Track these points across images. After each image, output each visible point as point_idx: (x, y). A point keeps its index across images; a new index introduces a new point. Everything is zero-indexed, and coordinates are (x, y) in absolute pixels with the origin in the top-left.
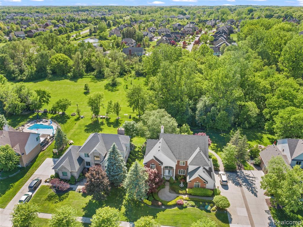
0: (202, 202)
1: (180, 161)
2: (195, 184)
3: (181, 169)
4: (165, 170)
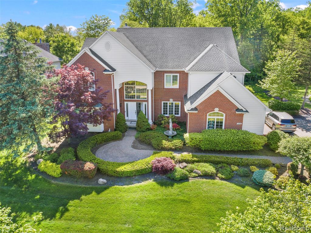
0: (238, 166)
1: (165, 74)
2: (208, 117)
3: (169, 99)
4: (127, 102)
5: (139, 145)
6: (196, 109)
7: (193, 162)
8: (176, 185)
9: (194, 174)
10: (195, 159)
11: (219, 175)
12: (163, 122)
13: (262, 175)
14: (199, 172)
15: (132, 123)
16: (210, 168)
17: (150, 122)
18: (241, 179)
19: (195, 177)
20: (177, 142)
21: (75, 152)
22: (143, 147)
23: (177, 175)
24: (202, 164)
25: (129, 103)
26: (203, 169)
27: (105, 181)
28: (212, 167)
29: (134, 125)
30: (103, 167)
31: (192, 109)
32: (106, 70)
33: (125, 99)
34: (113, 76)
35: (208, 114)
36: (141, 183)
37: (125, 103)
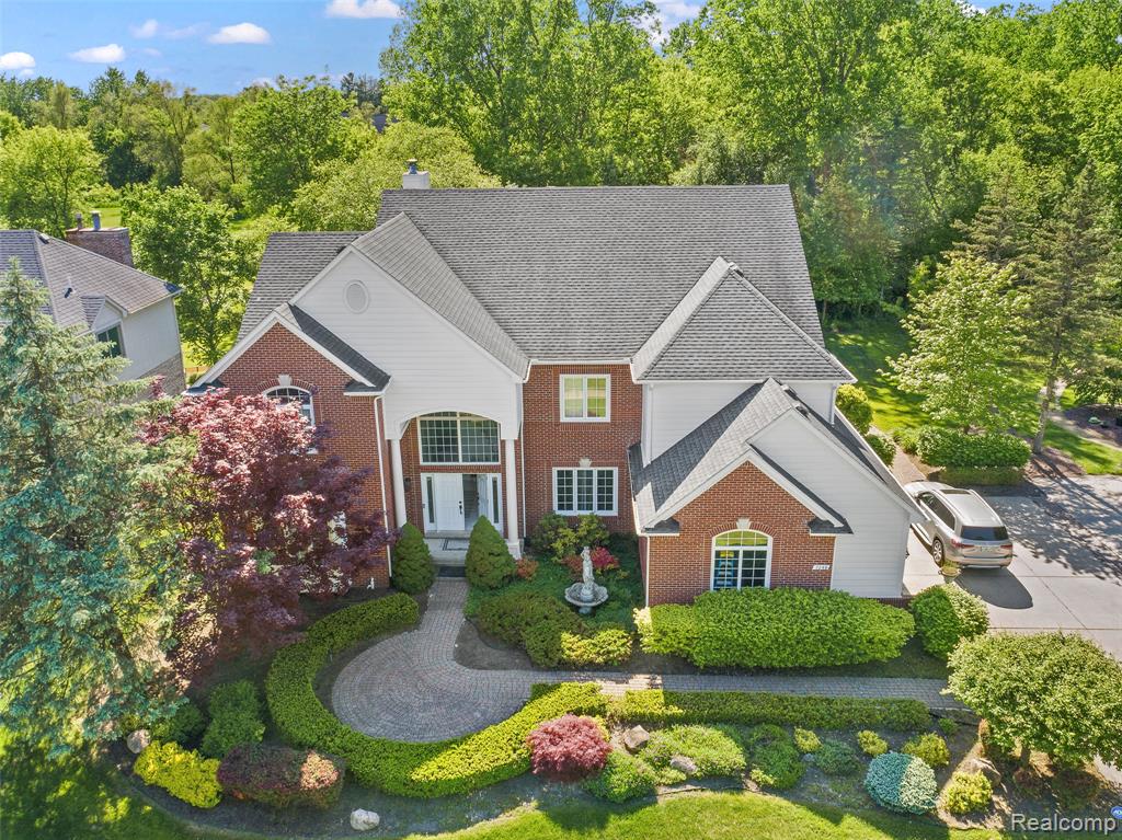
1: (563, 377)
2: (714, 548)
3: (579, 459)
4: (429, 475)
5: (481, 649)
6: (672, 524)
7: (668, 723)
8: (615, 823)
9: (673, 774)
10: (675, 710)
11: (757, 773)
12: (558, 545)
13: (897, 774)
14: (691, 764)
15: (451, 544)
16: (725, 750)
17: (514, 545)
18: (827, 786)
19: (676, 784)
20: (612, 640)
21: (262, 698)
22: (497, 655)
23: (619, 783)
24: (698, 730)
25: (437, 478)
26: (703, 752)
27: (374, 818)
28: (730, 743)
29: (457, 555)
30: (365, 766)
31: (660, 526)
32: (352, 385)
33: (422, 463)
34: (380, 401)
35: (714, 539)
36: (497, 817)
37: (424, 477)
